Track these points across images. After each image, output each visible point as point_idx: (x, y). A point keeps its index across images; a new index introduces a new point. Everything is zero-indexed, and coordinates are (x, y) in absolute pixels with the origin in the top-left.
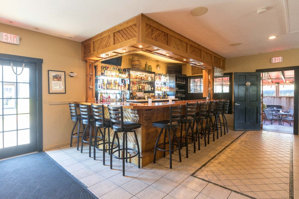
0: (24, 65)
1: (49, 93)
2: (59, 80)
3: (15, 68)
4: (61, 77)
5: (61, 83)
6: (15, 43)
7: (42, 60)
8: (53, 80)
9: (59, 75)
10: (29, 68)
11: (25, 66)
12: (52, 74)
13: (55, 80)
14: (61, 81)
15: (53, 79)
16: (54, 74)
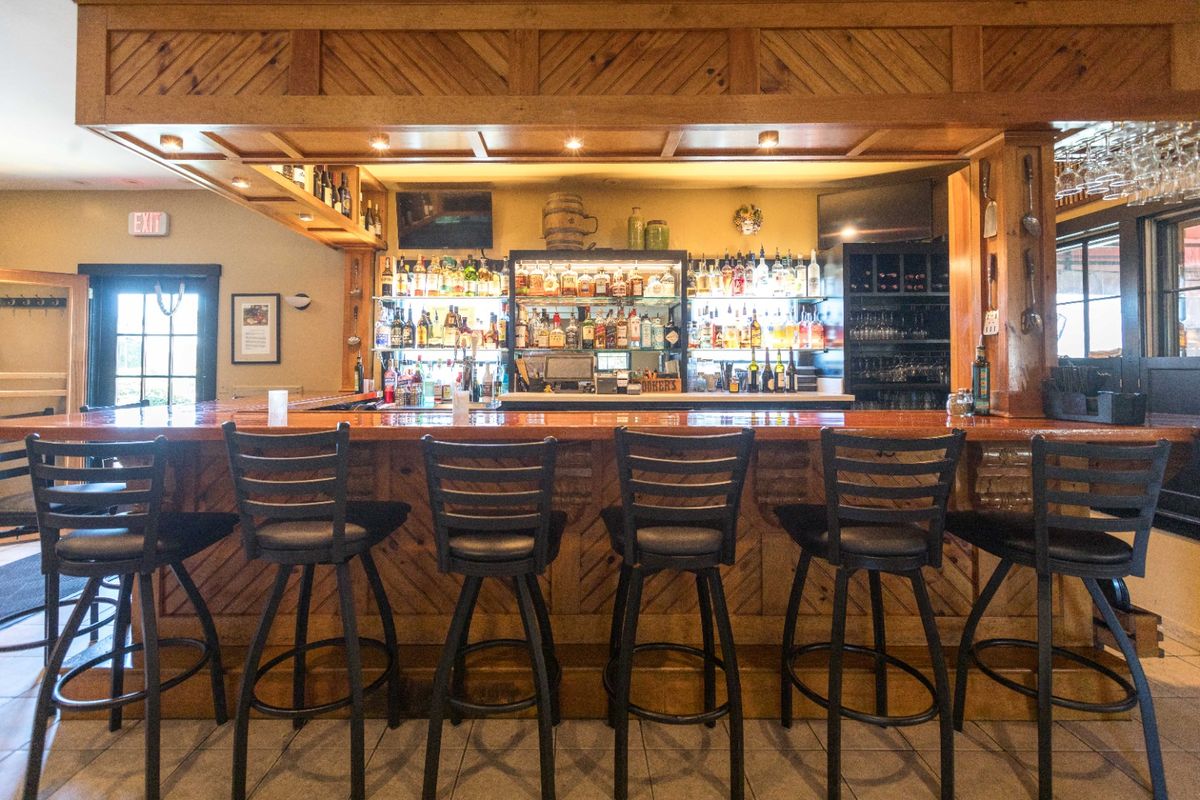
0: (182, 287)
1: (234, 363)
2: (260, 323)
3: (166, 297)
4: (267, 311)
5: (267, 331)
6: (157, 231)
7: (220, 266)
8: (247, 324)
9: (260, 306)
10: (198, 292)
11: (187, 290)
12: (243, 304)
13: (249, 324)
14: (266, 324)
15: (245, 320)
16: (248, 306)
